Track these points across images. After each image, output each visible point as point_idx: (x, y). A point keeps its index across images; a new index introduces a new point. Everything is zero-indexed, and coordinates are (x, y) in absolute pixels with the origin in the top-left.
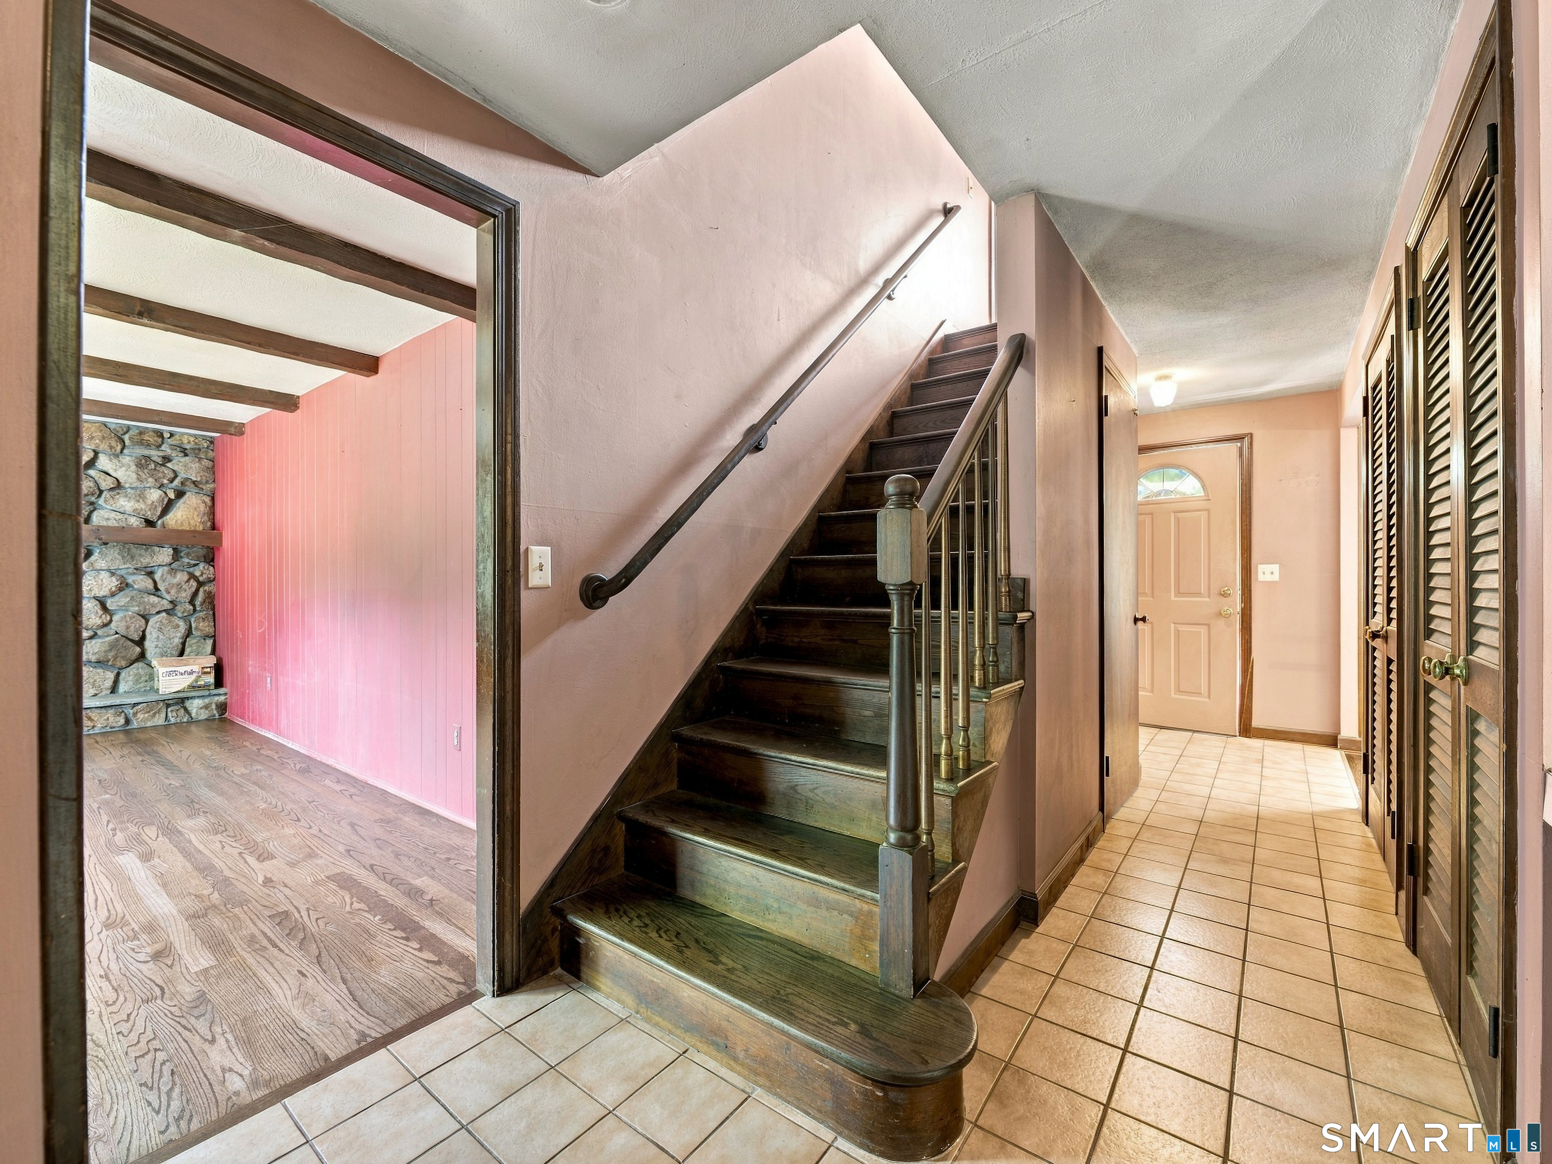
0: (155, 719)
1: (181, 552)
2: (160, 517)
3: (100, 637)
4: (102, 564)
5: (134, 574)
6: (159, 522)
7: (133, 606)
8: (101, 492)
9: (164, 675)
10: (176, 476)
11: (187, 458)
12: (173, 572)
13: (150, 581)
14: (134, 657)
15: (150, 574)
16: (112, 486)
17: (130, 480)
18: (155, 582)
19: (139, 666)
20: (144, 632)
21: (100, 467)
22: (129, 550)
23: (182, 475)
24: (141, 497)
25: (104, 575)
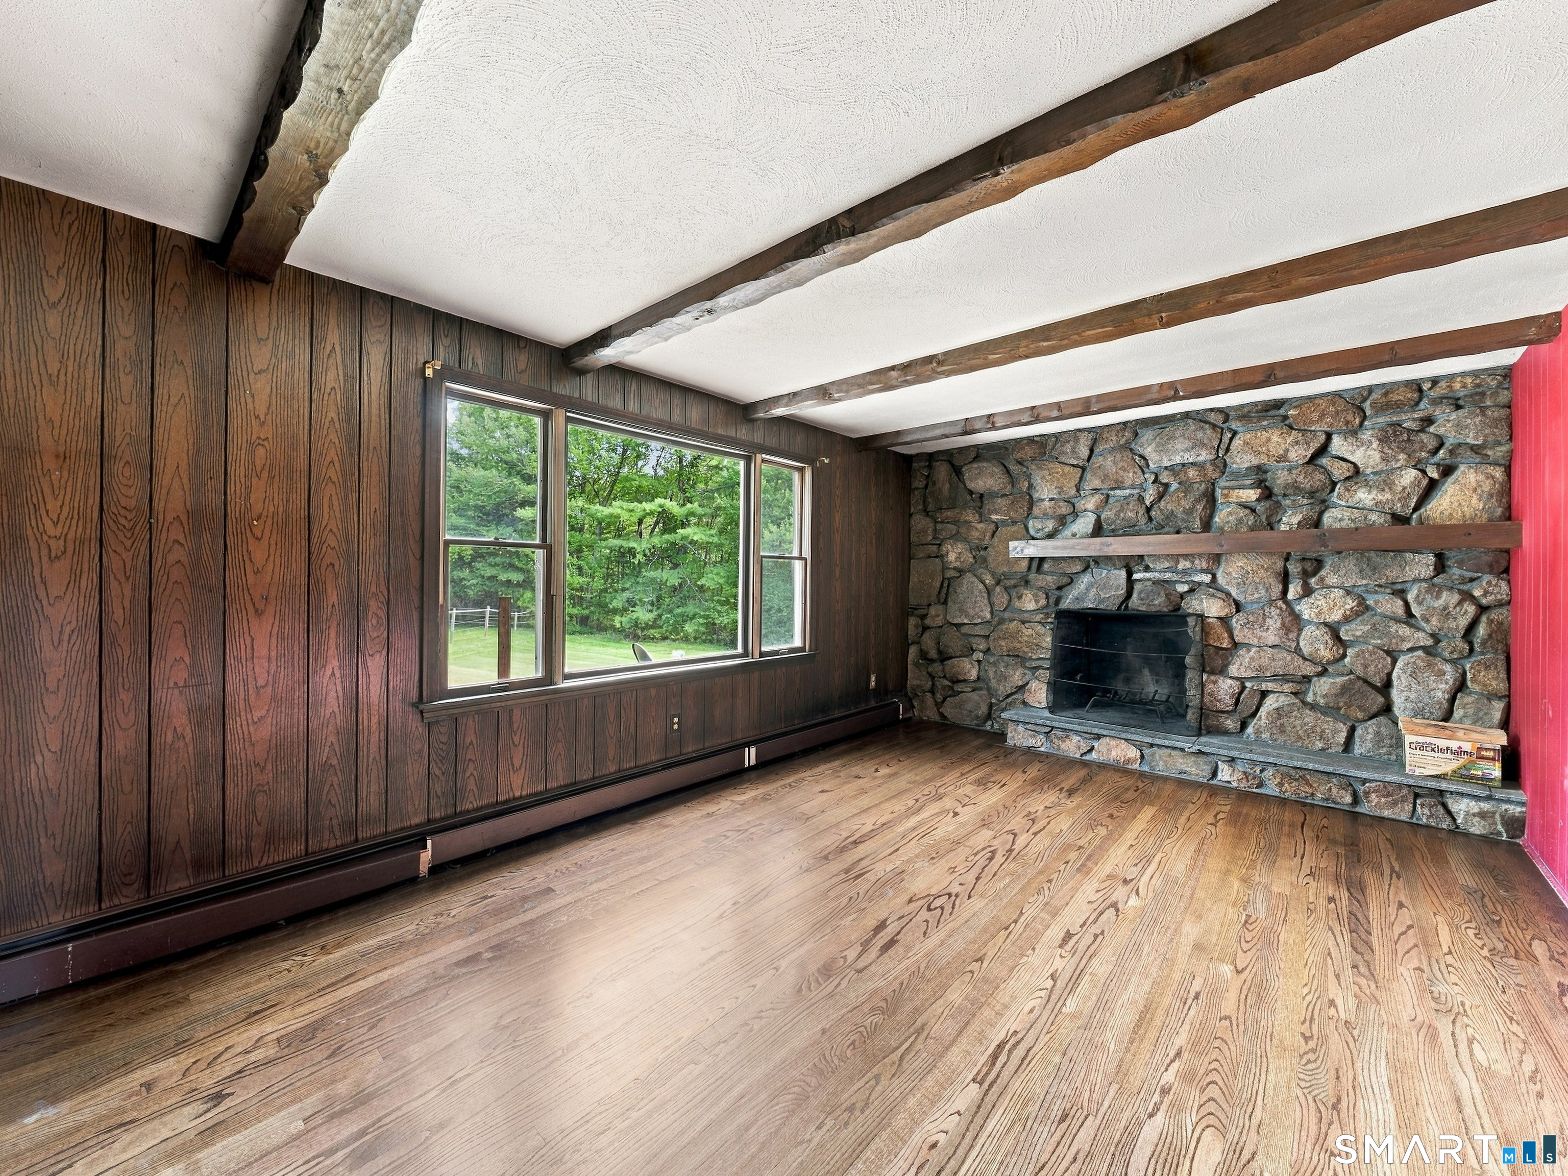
0: (1397, 810)
1: (1448, 559)
2: (1415, 509)
3: (1333, 676)
4: (1332, 580)
5: (1376, 592)
6: (1414, 516)
7: (1373, 638)
8: (1334, 484)
9: (1413, 746)
10: (1442, 445)
11: (1461, 412)
12: (1434, 589)
13: (1400, 603)
14: (1374, 709)
15: (1401, 593)
16: (1348, 474)
17: (1371, 463)
18: (1407, 605)
19: (1383, 720)
20: (1389, 675)
21: (1334, 452)
22: (1369, 559)
23: (1450, 442)
24: (1388, 484)
25: (1338, 593)
